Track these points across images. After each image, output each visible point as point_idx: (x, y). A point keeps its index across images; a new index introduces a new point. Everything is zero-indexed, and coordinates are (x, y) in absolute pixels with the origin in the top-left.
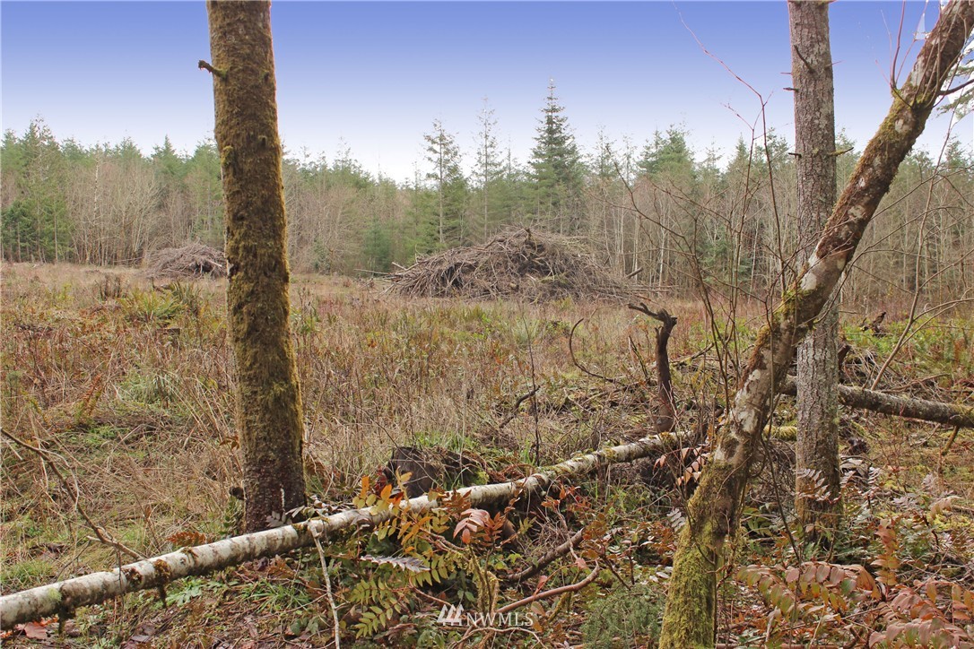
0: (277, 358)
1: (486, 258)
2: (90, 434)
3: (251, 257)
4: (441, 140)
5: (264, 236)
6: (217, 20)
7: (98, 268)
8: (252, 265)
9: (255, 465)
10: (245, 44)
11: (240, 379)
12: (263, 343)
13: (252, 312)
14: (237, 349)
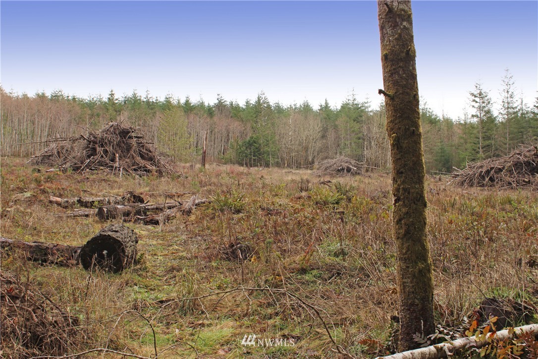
0: (420, 248)
1: (509, 164)
2: (307, 275)
3: (406, 194)
4: (480, 95)
5: (414, 183)
6: (387, 67)
7: (291, 170)
8: (407, 198)
9: (407, 306)
10: (403, 79)
11: (399, 259)
12: (412, 240)
13: (407, 223)
14: (398, 243)
